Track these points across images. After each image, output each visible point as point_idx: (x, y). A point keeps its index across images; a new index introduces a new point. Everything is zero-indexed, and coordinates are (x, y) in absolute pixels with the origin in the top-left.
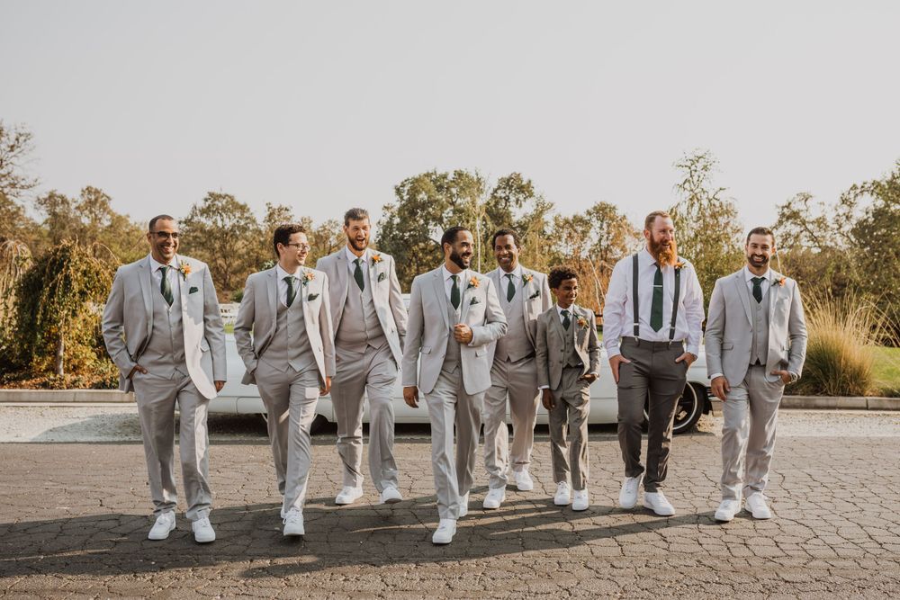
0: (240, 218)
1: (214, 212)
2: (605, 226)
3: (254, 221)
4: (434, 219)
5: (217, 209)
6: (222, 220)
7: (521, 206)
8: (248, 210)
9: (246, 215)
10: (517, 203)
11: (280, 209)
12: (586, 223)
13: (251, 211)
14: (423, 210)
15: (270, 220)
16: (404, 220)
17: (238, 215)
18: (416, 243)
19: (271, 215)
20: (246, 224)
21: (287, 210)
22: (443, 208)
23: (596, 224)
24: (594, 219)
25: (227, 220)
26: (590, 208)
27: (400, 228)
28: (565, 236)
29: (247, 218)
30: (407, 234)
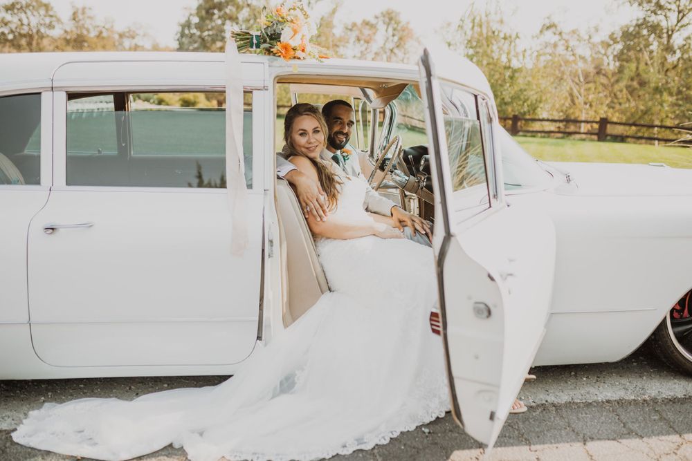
0: (45, 16)
1: (18, 9)
2: (390, 29)
3: (59, 20)
4: (231, 18)
5: (22, 7)
6: (28, 18)
7: (312, 8)
8: (52, 8)
9: (51, 13)
10: (309, 6)
11: (84, 9)
12: (372, 26)
13: (55, 9)
14: (220, 10)
15: (74, 19)
16: (202, 19)
17: (42, 12)
18: (214, 41)
19: (75, 14)
20: (51, 22)
21: (90, 9)
22: (239, 8)
23: (382, 27)
24: (381, 23)
25: (32, 18)
26: (378, 13)
27: (199, 27)
28: (353, 39)
29: (51, 16)
30: (206, 33)
